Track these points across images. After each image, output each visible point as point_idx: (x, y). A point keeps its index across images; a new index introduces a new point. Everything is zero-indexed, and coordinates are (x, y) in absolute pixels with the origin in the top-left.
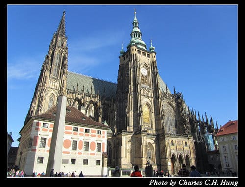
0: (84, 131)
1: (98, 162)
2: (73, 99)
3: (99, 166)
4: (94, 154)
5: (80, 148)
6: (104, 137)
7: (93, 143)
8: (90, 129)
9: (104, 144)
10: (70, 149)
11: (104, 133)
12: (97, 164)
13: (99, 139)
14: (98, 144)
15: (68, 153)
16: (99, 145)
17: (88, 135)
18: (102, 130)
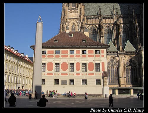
0: (81, 52)
1: (98, 82)
2: (97, 24)
3: (99, 85)
4: (93, 74)
5: (78, 70)
6: (103, 56)
7: (91, 64)
8: (87, 50)
9: (103, 63)
10: (68, 71)
11: (103, 52)
12: (97, 84)
13: (97, 59)
14: (96, 64)
15: (67, 74)
16: (98, 64)
17: (85, 56)
18: (101, 50)
